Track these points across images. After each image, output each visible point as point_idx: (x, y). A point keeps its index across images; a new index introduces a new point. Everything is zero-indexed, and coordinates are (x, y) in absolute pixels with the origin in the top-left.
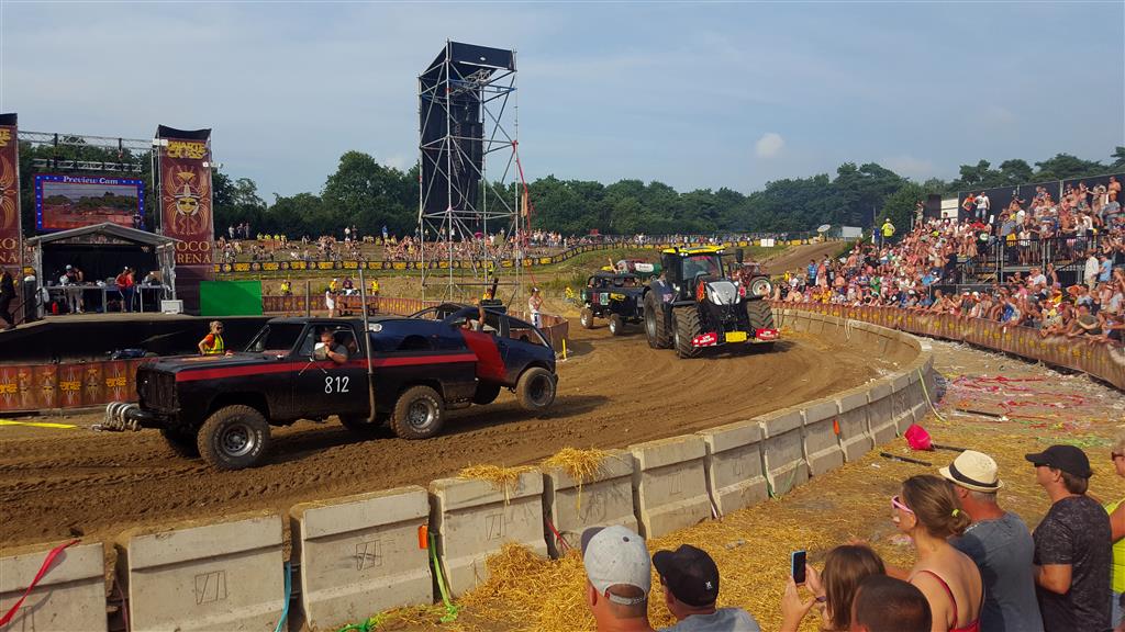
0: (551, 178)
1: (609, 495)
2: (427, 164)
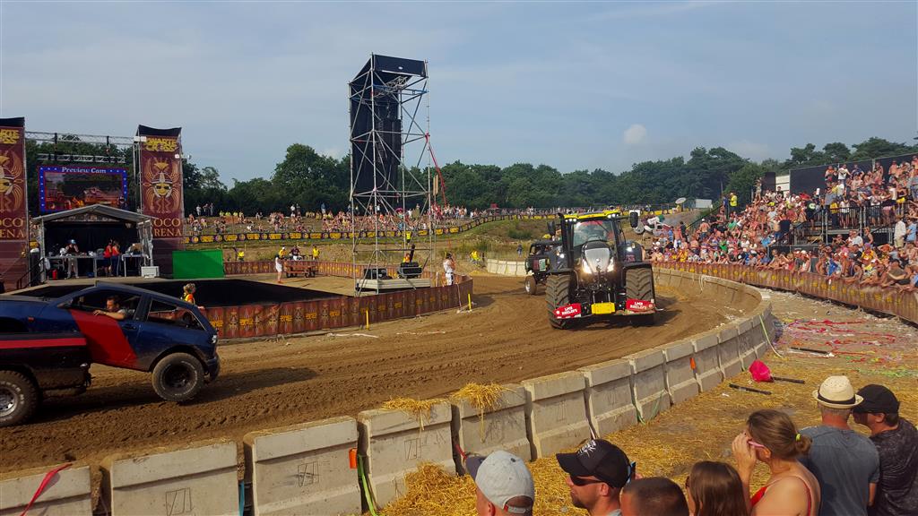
0: (458, 163)
1: (506, 423)
2: (356, 153)
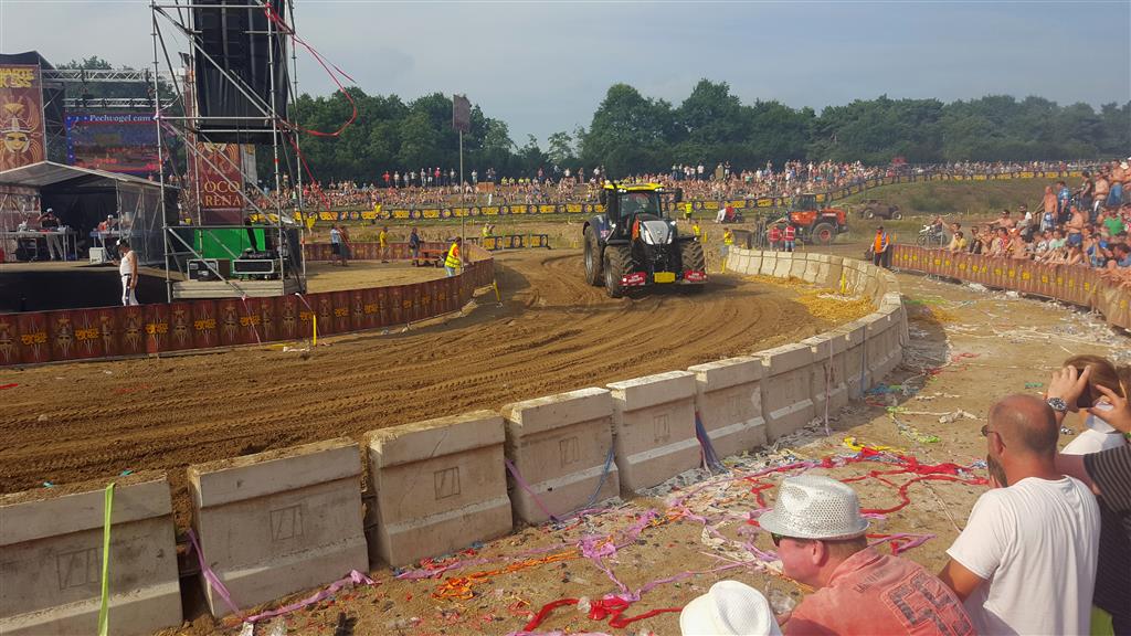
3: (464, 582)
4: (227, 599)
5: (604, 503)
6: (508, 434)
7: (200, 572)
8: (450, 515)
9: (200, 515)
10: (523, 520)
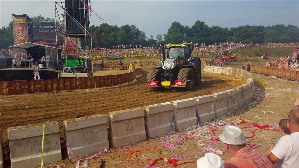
3: (134, 153)
4: (73, 155)
5: (171, 133)
6: (145, 114)
7: (66, 148)
8: (130, 135)
9: (66, 132)
10: (149, 137)
